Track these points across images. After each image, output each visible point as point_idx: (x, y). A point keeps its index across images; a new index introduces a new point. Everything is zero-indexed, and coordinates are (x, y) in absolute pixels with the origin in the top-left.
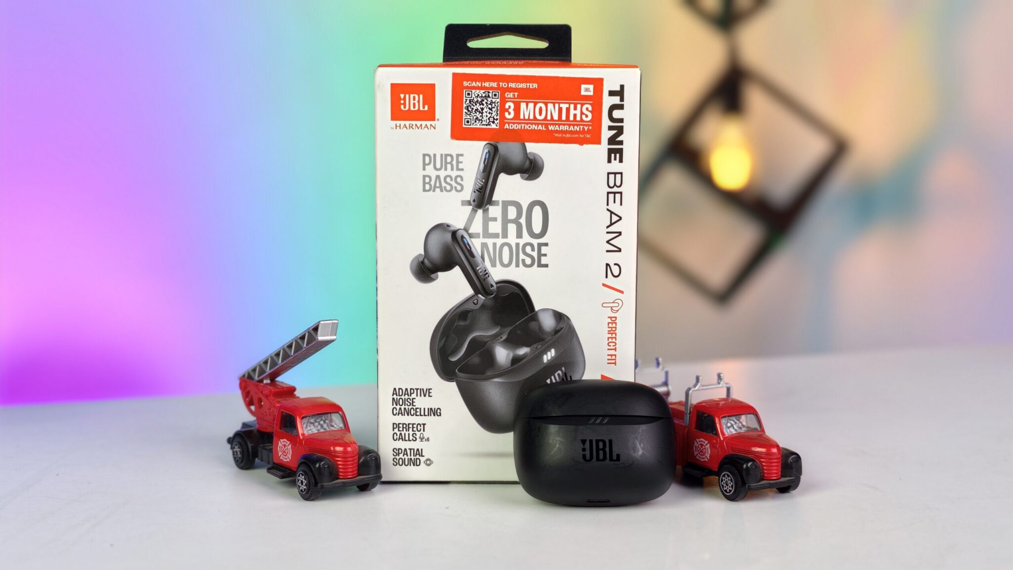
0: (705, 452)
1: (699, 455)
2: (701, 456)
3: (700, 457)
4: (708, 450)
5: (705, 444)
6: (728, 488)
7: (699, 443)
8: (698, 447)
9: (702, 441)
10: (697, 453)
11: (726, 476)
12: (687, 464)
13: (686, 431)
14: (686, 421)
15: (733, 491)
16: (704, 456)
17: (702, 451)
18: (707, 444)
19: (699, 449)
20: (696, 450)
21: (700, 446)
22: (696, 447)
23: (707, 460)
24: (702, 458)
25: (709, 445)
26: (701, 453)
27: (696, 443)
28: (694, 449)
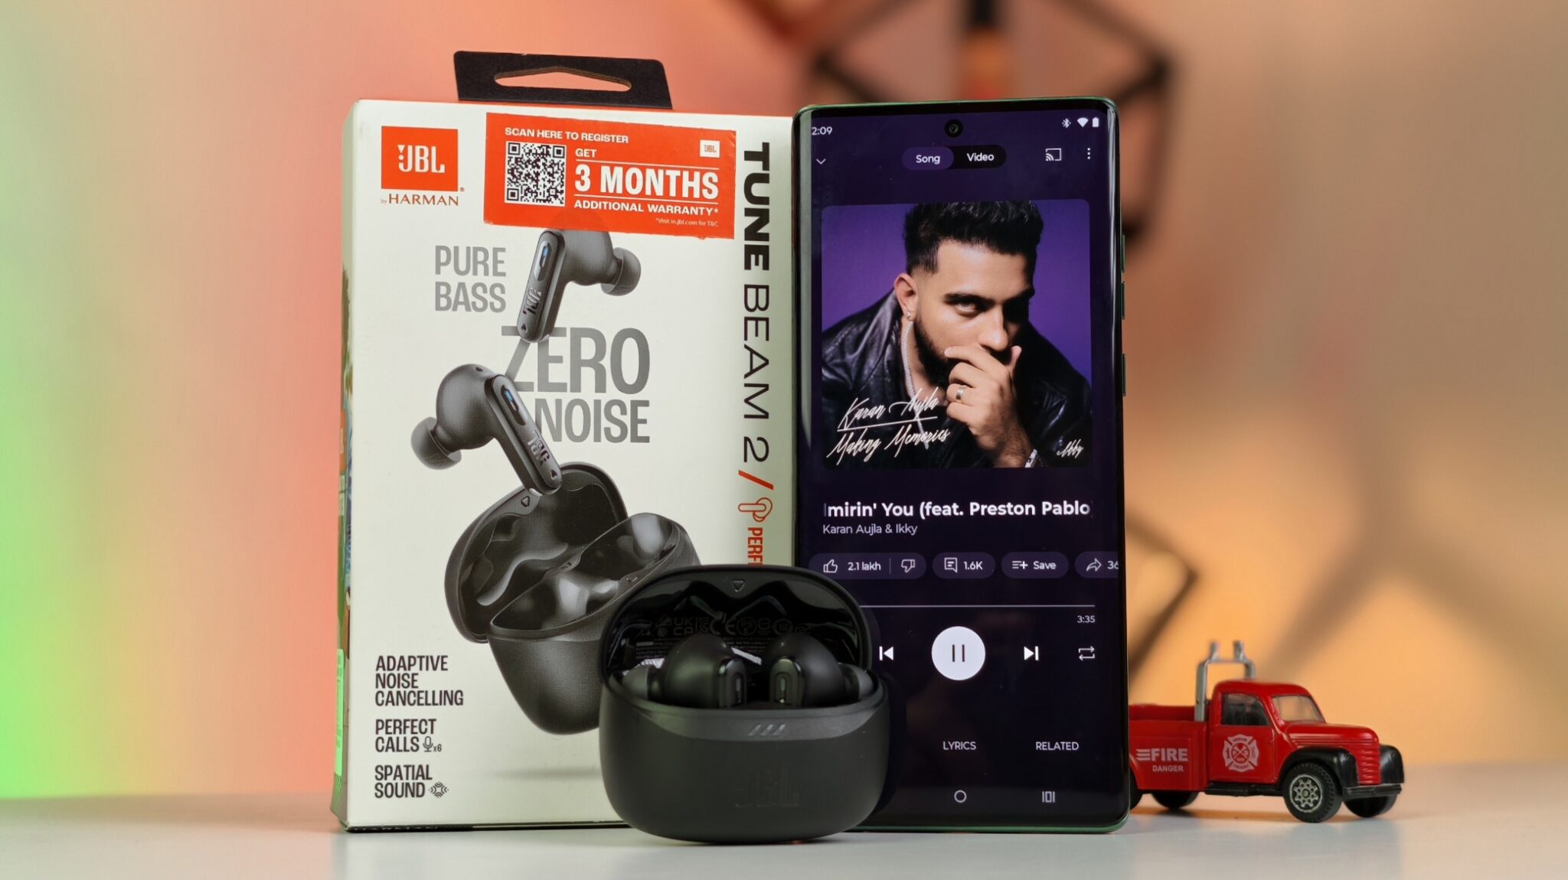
0: (1248, 756)
1: (1234, 763)
2: (1240, 765)
3: (1237, 767)
4: (1253, 752)
5: (1246, 743)
6: (1309, 801)
7: (1234, 743)
8: (1233, 750)
9: (1239, 739)
10: (1232, 760)
11: (1302, 783)
12: (1212, 784)
13: (1205, 729)
14: (1200, 716)
15: (1320, 803)
16: (1247, 763)
17: (1241, 756)
18: (1249, 743)
19: (1234, 753)
20: (1228, 757)
21: (1236, 748)
22: (1228, 751)
23: (1252, 768)
24: (1241, 768)
25: (1254, 743)
26: (1239, 760)
27: (1227, 745)
28: (1225, 755)
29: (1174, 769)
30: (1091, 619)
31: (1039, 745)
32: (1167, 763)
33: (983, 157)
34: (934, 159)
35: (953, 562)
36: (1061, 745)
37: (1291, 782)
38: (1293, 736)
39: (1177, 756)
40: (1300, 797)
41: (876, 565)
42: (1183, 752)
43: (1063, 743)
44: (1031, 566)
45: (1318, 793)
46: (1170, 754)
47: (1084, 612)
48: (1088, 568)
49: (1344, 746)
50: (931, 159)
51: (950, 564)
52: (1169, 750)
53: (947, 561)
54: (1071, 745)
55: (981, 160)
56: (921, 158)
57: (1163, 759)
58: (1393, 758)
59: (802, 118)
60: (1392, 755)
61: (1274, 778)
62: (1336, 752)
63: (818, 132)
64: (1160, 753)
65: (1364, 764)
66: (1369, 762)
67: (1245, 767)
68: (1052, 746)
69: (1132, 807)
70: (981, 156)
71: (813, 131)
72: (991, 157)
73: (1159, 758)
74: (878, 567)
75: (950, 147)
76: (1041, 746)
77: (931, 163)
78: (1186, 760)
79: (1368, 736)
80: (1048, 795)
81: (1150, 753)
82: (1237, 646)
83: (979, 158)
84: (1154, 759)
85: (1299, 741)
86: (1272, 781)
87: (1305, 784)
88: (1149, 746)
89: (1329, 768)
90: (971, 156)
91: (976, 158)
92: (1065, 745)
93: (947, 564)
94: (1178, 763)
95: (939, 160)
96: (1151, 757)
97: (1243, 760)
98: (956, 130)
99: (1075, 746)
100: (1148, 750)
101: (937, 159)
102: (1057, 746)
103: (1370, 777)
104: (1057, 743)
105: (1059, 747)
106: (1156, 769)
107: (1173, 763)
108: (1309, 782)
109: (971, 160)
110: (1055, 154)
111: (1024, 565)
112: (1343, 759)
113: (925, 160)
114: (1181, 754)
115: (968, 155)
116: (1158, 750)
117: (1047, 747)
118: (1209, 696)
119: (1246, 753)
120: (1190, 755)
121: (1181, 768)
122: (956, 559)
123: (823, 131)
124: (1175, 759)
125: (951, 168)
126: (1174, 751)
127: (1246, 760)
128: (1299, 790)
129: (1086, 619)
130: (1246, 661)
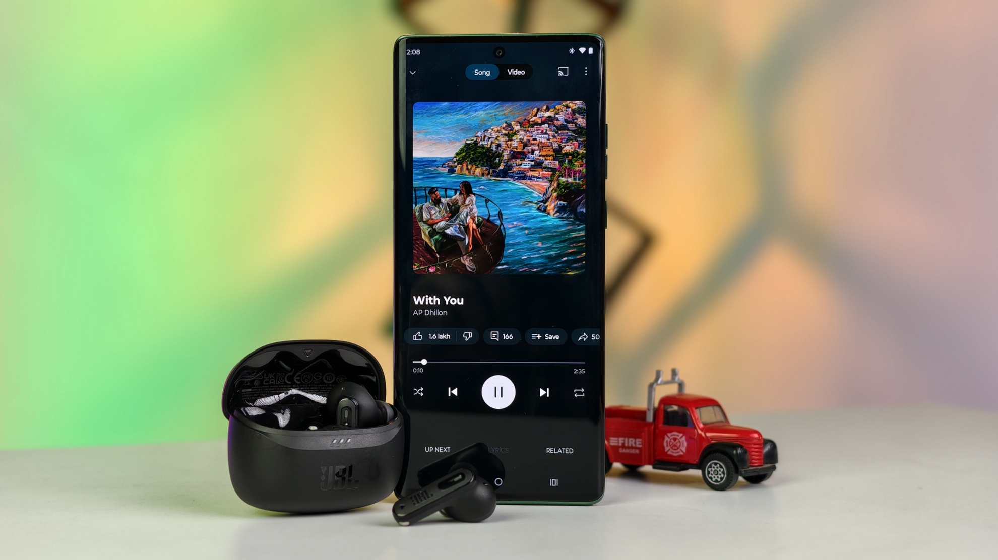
0: (680, 446)
1: (671, 450)
2: (675, 451)
3: (673, 452)
4: (683, 443)
5: (679, 438)
6: (718, 477)
7: (671, 437)
8: (670, 441)
9: (674, 435)
10: (669, 448)
11: (713, 465)
12: (656, 462)
13: (653, 427)
14: (650, 418)
15: (724, 479)
16: (679, 450)
17: (675, 446)
18: (681, 438)
19: (671, 443)
20: (667, 446)
21: (673, 441)
22: (667, 442)
23: (682, 453)
24: (675, 453)
25: (684, 438)
26: (674, 448)
27: (666, 438)
28: (665, 444)
29: (633, 451)
30: (582, 371)
31: (548, 450)
32: (628, 448)
33: (518, 72)
34: (486, 73)
35: (496, 335)
36: (562, 450)
37: (706, 465)
38: (709, 434)
39: (635, 443)
40: (712, 474)
41: (447, 336)
42: (639, 441)
43: (564, 449)
44: (543, 337)
45: (723, 473)
46: (631, 442)
47: (578, 367)
48: (579, 339)
49: (740, 442)
50: (484, 73)
51: (494, 335)
52: (630, 439)
53: (493, 333)
54: (569, 450)
55: (516, 74)
56: (478, 72)
57: (626, 445)
58: (771, 448)
59: (401, 43)
60: (771, 446)
61: (696, 460)
62: (735, 447)
63: (410, 53)
64: (624, 440)
65: (753, 453)
66: (757, 452)
67: (677, 453)
68: (557, 451)
69: (606, 472)
70: (516, 71)
71: (407, 52)
72: (523, 72)
73: (623, 444)
74: (448, 337)
75: (497, 65)
76: (550, 451)
77: (484, 75)
78: (640, 446)
79: (756, 435)
80: (554, 481)
81: (618, 440)
82: (674, 372)
83: (515, 73)
84: (620, 444)
85: (712, 438)
86: (695, 463)
87: (715, 467)
88: (617, 435)
89: (731, 457)
90: (510, 71)
91: (513, 73)
92: (565, 450)
93: (492, 336)
94: (636, 448)
95: (489, 74)
96: (618, 443)
97: (676, 448)
98: (500, 54)
99: (571, 451)
100: (616, 439)
101: (488, 73)
102: (560, 451)
103: (757, 461)
104: (560, 449)
105: (561, 451)
106: (621, 451)
107: (632, 447)
108: (718, 466)
109: (510, 74)
110: (565, 71)
111: (539, 337)
112: (739, 451)
113: (480, 73)
114: (637, 443)
115: (508, 70)
116: (623, 439)
117: (553, 452)
118: (656, 404)
119: (679, 444)
120: (643, 443)
121: (637, 451)
122: (498, 332)
123: (414, 52)
124: (634, 445)
125: (497, 79)
126: (634, 440)
127: (678, 448)
128: (712, 470)
129: (579, 371)
130: (679, 382)
